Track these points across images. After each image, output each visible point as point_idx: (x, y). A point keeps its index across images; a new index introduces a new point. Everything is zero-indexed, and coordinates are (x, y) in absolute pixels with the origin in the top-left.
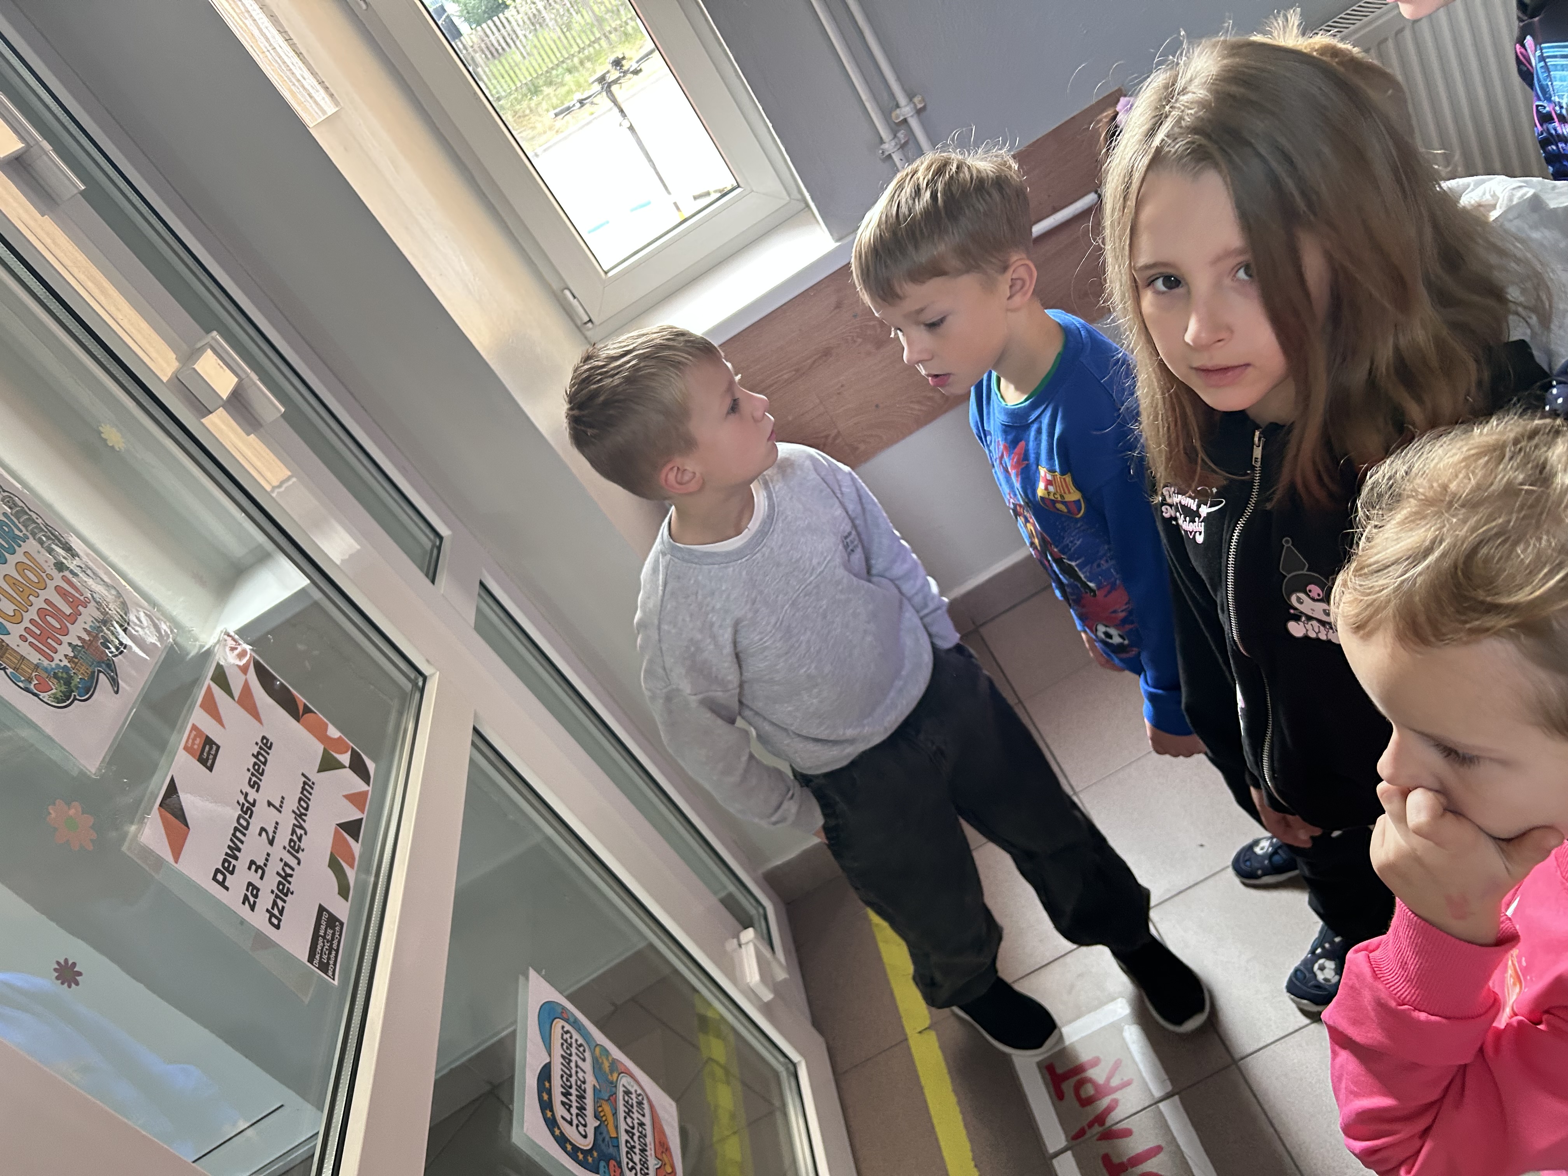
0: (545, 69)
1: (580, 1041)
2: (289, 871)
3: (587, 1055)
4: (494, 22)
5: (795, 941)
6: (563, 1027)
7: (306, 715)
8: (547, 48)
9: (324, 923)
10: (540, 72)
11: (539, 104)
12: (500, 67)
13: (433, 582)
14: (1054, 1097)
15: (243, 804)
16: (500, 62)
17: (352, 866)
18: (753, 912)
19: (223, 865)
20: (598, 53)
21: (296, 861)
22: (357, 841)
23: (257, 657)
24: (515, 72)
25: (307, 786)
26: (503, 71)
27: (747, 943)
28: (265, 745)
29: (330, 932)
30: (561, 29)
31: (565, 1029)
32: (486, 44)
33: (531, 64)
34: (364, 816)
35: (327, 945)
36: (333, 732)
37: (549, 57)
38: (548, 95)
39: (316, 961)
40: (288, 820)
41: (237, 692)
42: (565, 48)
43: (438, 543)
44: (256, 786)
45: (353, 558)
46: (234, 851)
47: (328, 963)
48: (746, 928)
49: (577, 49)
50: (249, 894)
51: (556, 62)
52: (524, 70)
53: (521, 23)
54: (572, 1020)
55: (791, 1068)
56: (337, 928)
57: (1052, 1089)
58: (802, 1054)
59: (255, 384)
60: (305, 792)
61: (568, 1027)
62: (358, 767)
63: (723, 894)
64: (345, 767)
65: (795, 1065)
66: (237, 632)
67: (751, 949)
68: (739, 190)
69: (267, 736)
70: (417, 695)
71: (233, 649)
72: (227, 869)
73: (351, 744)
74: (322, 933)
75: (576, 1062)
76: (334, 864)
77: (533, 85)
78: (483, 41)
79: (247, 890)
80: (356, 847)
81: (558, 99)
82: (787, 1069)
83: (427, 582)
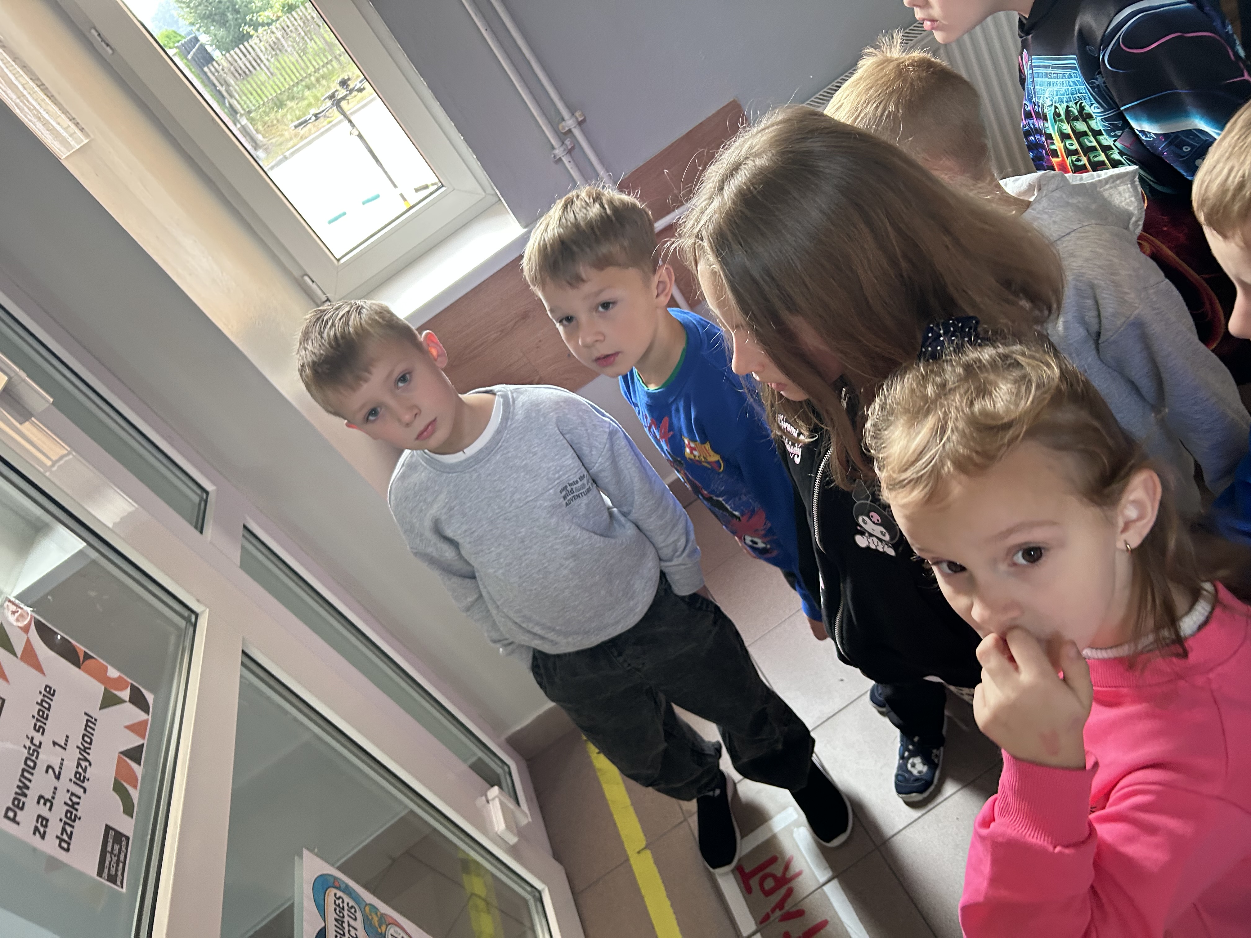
0: (287, 87)
1: (352, 903)
2: (75, 799)
3: (359, 915)
4: (240, 49)
5: (536, 789)
6: (335, 895)
7: (87, 662)
8: (288, 69)
9: (110, 840)
10: (283, 89)
11: (283, 116)
12: (249, 86)
13: (201, 532)
14: (745, 892)
15: (30, 748)
16: (249, 82)
17: (135, 787)
18: (499, 771)
19: (13, 803)
20: (331, 73)
21: (82, 790)
22: (139, 764)
23: (38, 617)
24: (261, 90)
25: (90, 722)
26: (251, 89)
27: (493, 799)
28: (49, 692)
29: (117, 847)
30: (297, 53)
31: (337, 896)
32: (234, 67)
33: (274, 82)
34: (145, 742)
35: (115, 859)
36: (113, 673)
37: (290, 76)
38: (292, 107)
39: (105, 874)
40: (72, 755)
41: (19, 651)
42: (303, 69)
43: (205, 497)
44: (40, 730)
45: (126, 520)
46: (23, 789)
47: (116, 875)
48: (492, 786)
49: (313, 70)
50: (39, 825)
51: (296, 81)
52: (269, 87)
53: (263, 49)
54: (343, 886)
55: (537, 894)
56: (124, 843)
57: (742, 885)
58: (544, 882)
59: (24, 380)
60: (88, 729)
61: (339, 894)
62: (138, 700)
63: (473, 759)
64: (124, 701)
65: (540, 892)
66: (18, 597)
67: (497, 802)
68: (443, 189)
69: (50, 685)
70: (191, 630)
71: (14, 613)
72: (18, 806)
73: (130, 681)
74: (109, 849)
75: (348, 922)
76: (119, 788)
77: (278, 99)
78: (232, 65)
79: (37, 821)
80: (138, 770)
81: (299, 111)
82: (534, 896)
83: (197, 533)
